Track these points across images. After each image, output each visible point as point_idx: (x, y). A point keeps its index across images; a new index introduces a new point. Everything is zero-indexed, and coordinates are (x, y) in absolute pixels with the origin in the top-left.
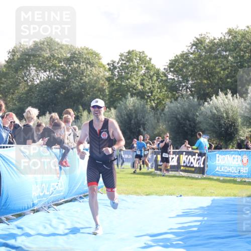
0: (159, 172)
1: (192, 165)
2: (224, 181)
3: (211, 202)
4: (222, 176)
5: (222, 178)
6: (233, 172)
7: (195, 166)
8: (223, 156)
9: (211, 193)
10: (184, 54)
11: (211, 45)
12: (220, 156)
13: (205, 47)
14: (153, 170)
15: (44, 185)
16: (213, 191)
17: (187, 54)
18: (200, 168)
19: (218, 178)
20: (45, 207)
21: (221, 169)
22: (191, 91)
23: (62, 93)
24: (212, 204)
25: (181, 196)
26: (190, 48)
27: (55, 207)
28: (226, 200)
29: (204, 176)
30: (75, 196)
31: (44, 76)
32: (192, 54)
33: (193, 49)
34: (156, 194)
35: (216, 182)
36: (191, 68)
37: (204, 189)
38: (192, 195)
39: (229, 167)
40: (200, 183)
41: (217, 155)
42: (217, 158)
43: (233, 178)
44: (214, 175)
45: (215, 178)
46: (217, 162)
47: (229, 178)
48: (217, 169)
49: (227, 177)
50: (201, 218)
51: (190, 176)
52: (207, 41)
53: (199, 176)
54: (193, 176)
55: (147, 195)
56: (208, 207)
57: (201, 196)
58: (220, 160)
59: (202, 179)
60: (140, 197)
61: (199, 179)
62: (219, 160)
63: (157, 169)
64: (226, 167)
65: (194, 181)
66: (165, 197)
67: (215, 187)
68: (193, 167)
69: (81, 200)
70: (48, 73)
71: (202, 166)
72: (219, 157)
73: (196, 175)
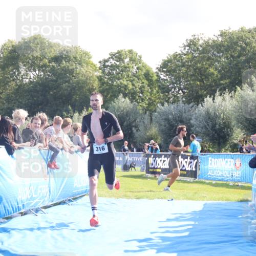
0: (150, 175)
1: (184, 169)
2: (216, 185)
3: (203, 206)
4: (214, 180)
5: (214, 182)
6: (225, 176)
7: (187, 169)
8: (216, 159)
9: (203, 196)
10: (177, 55)
11: (204, 46)
12: (213, 159)
13: (198, 49)
14: (144, 173)
15: (32, 187)
16: (204, 195)
17: (179, 54)
18: (191, 171)
19: (210, 181)
20: (33, 210)
21: (213, 173)
22: (184, 93)
23: (51, 93)
24: (203, 208)
25: (172, 200)
26: (183, 49)
27: (43, 210)
28: (218, 204)
29: (197, 180)
30: (64, 199)
31: (33, 75)
32: (185, 55)
33: (187, 50)
34: (147, 197)
35: (209, 186)
36: (184, 69)
37: (195, 193)
38: (183, 199)
39: (222, 171)
40: (191, 187)
41: (210, 158)
42: (210, 162)
43: (225, 182)
44: (206, 179)
45: (207, 182)
46: (209, 166)
47: (221, 182)
48: (210, 173)
49: (219, 180)
50: (192, 223)
51: (182, 179)
52: (201, 42)
53: (192, 179)
54: (185, 179)
55: (137, 198)
56: (200, 211)
57: (193, 200)
58: (213, 164)
59: (194, 182)
60: (130, 200)
61: (191, 182)
62: (211, 164)
63: (148, 172)
64: (219, 171)
65: (186, 185)
66: (156, 201)
67: (207, 191)
68: (185, 170)
69: (70, 203)
70: (37, 72)
71: (194, 169)
72: (211, 160)
73: (188, 179)
